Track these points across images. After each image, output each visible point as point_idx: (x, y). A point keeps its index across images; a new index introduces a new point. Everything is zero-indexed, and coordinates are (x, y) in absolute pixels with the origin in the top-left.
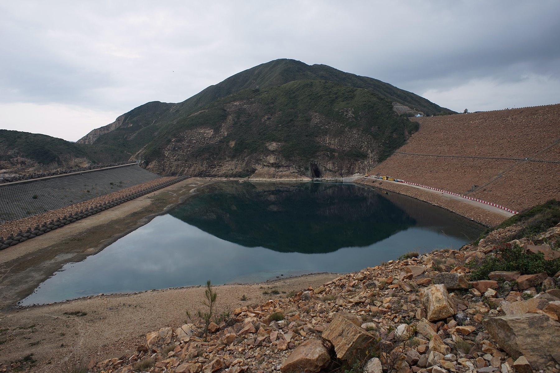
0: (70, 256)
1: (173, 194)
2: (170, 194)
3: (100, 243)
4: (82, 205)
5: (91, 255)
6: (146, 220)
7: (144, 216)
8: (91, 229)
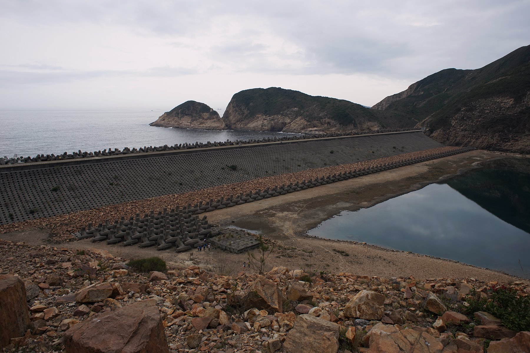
0: (347, 205)
1: (453, 165)
2: (449, 164)
3: (374, 199)
4: (366, 163)
5: (364, 208)
6: (419, 186)
7: (418, 182)
8: (369, 186)
